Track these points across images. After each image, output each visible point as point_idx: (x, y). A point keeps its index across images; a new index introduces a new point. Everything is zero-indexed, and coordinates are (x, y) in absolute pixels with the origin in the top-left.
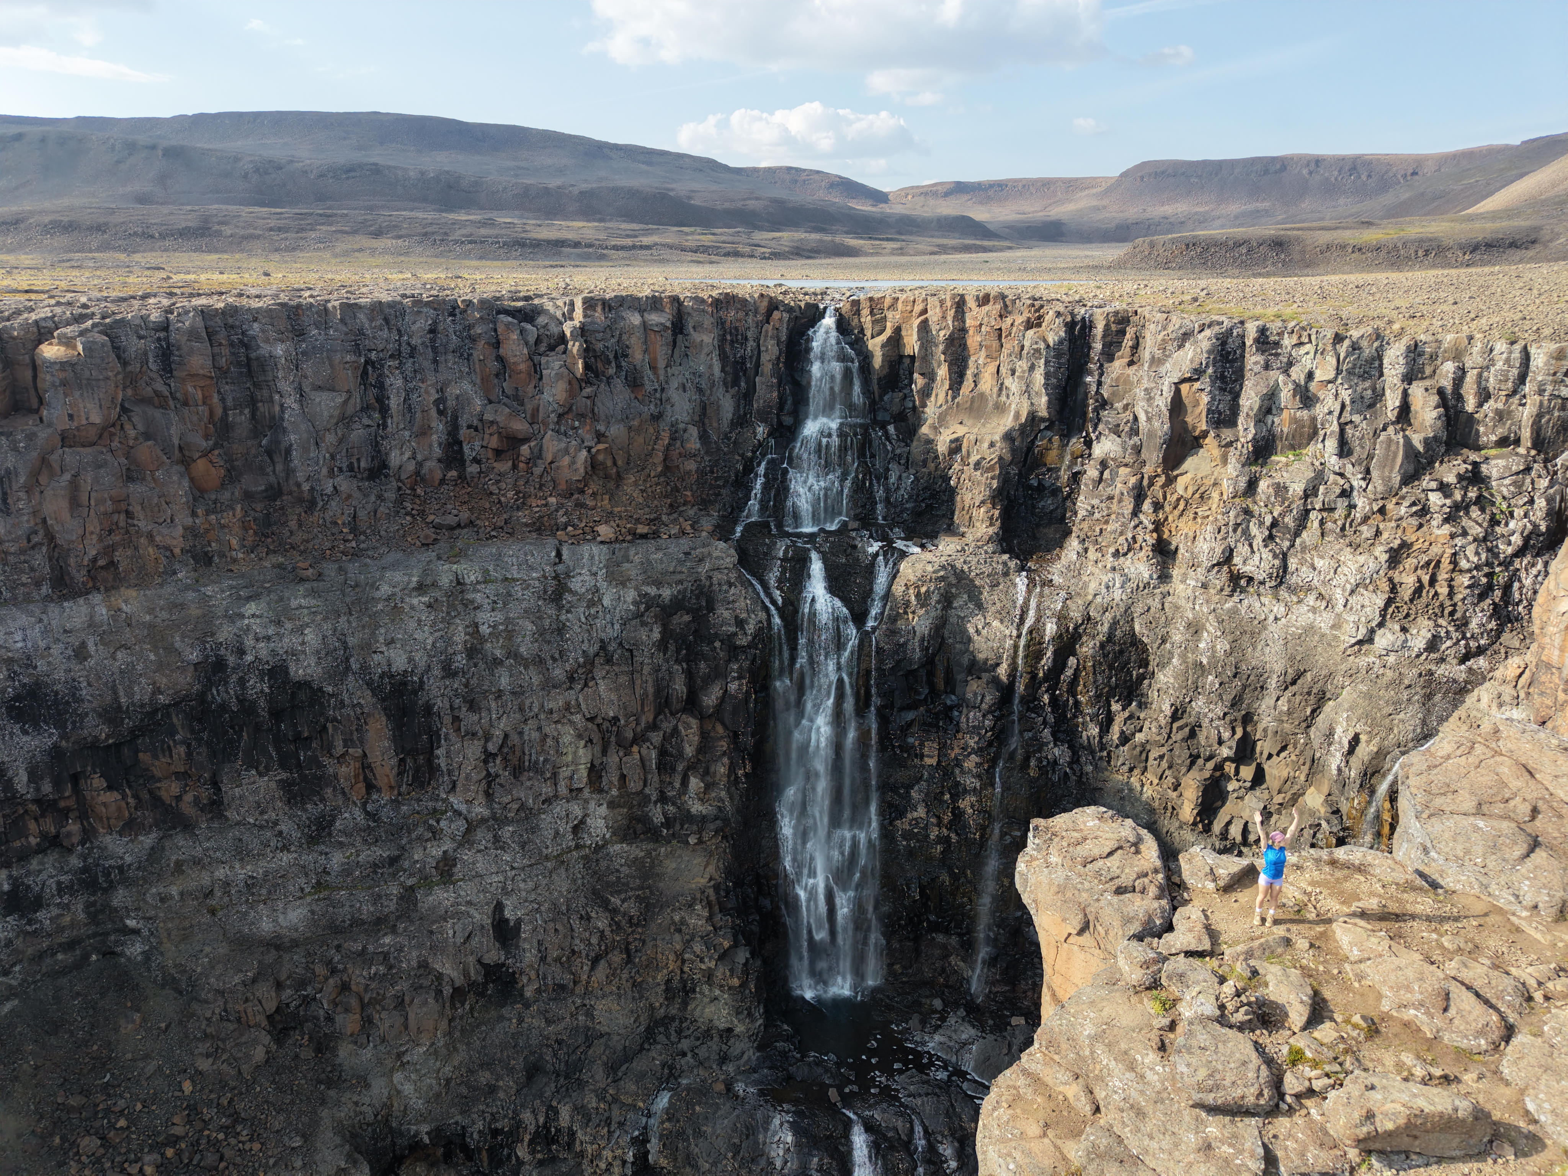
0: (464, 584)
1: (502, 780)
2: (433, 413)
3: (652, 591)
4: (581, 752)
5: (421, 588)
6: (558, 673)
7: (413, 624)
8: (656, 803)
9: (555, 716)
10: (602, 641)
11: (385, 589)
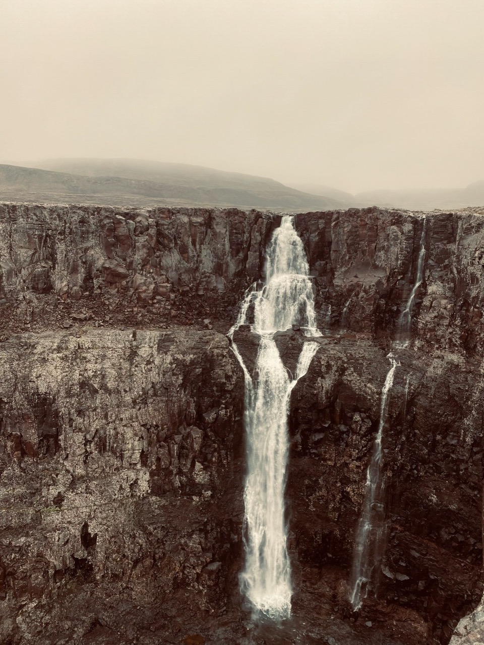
0: (82, 348)
1: (93, 455)
4: (136, 443)
5: (59, 349)
6: (128, 398)
8: (176, 475)
9: (124, 422)
10: (153, 383)
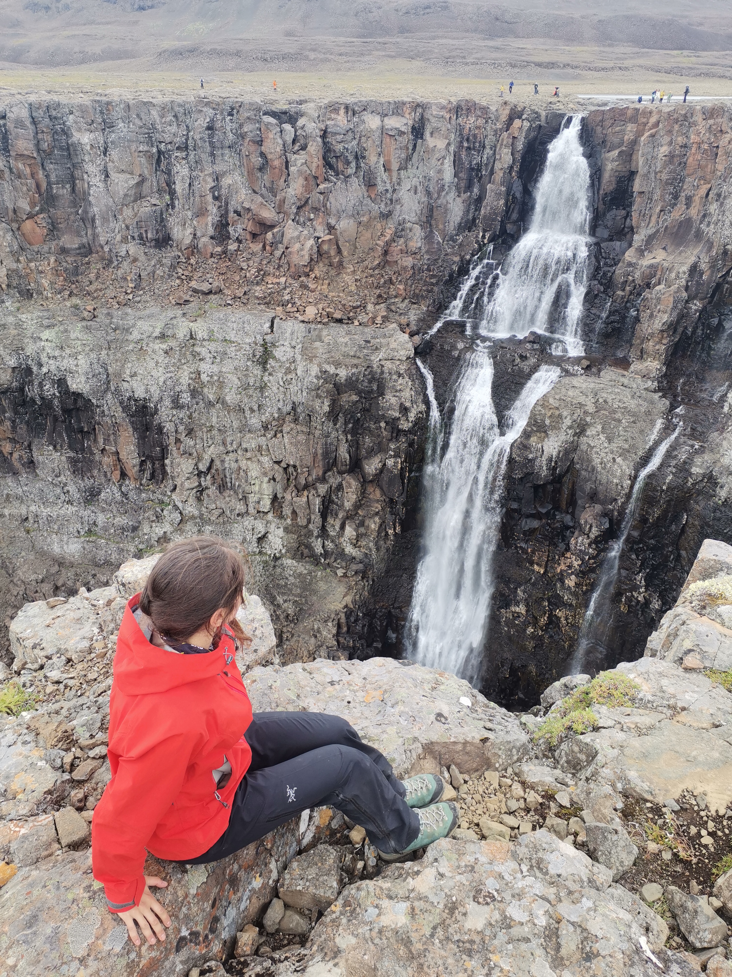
0: (195, 339)
1: (210, 492)
2: (210, 198)
3: (332, 370)
4: (265, 485)
5: (163, 337)
6: (255, 421)
7: (152, 364)
8: (317, 537)
9: (249, 455)
10: (294, 403)
11: (135, 335)
